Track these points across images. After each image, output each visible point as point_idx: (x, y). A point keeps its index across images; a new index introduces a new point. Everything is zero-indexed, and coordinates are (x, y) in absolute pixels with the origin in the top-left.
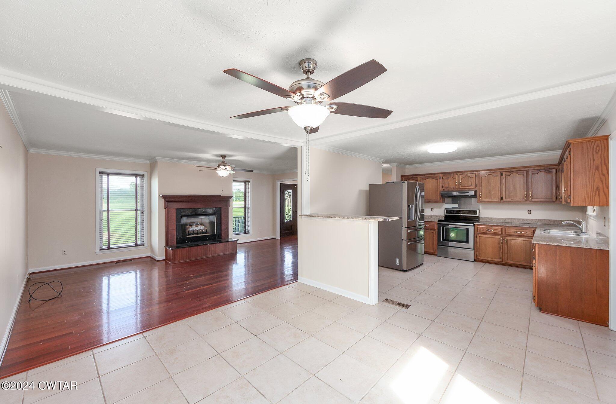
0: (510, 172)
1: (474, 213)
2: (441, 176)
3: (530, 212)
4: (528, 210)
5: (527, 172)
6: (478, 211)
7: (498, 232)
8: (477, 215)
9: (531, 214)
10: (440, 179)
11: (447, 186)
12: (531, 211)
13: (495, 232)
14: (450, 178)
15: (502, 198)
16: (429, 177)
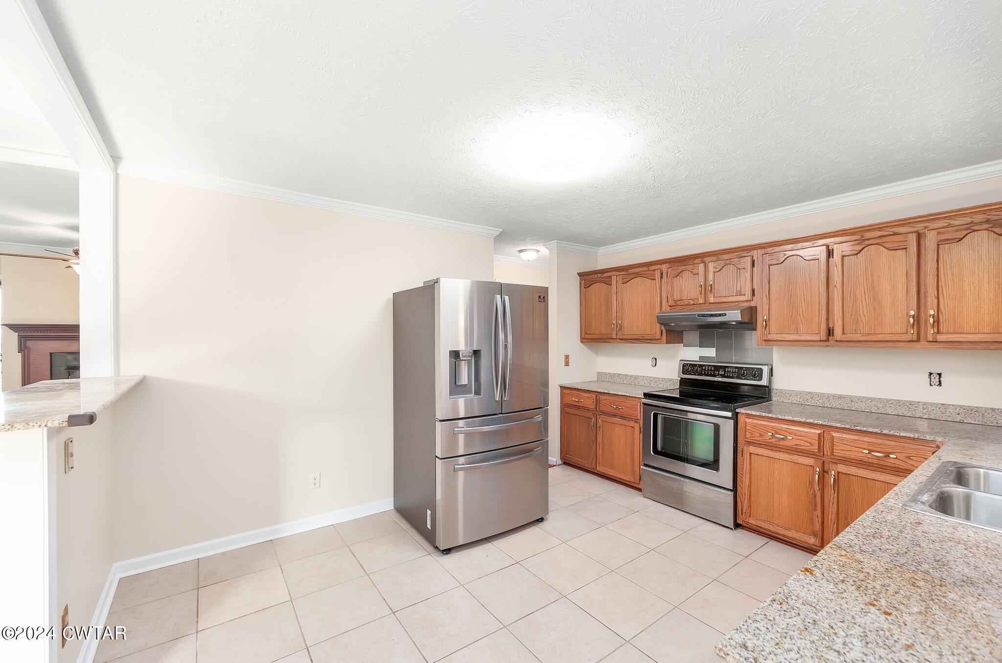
0: (859, 244)
1: (754, 376)
2: (664, 267)
3: (936, 379)
4: (931, 374)
5: (919, 236)
6: (766, 369)
7: (806, 446)
8: (764, 382)
9: (940, 384)
10: (662, 277)
11: (677, 296)
12: (940, 375)
13: (798, 442)
14: (686, 274)
15: (830, 332)
16: (638, 275)
